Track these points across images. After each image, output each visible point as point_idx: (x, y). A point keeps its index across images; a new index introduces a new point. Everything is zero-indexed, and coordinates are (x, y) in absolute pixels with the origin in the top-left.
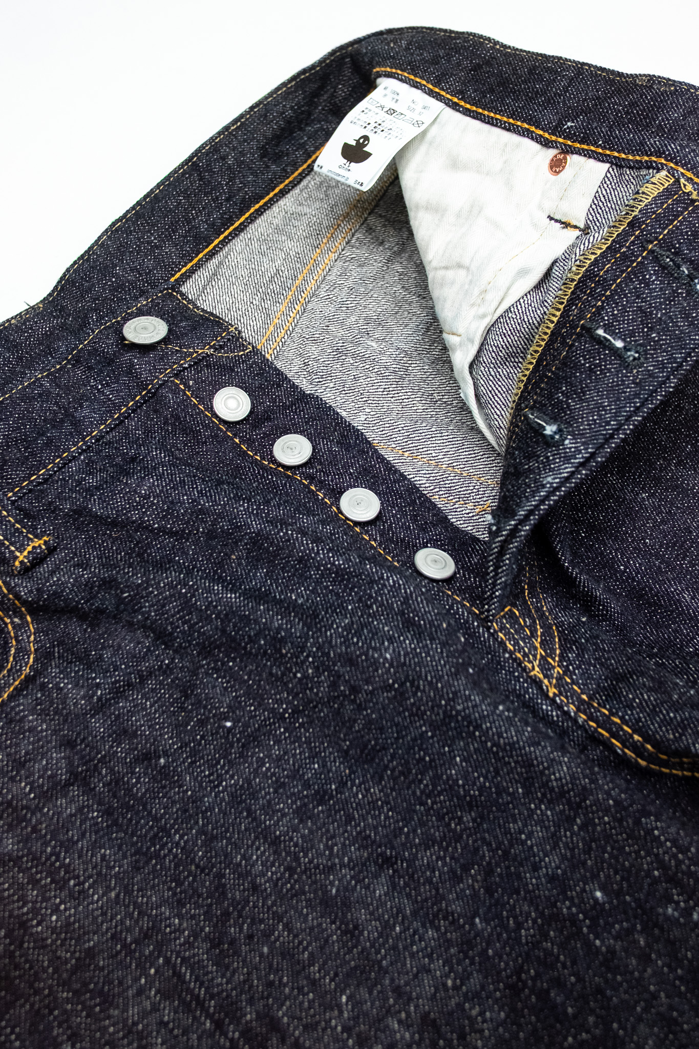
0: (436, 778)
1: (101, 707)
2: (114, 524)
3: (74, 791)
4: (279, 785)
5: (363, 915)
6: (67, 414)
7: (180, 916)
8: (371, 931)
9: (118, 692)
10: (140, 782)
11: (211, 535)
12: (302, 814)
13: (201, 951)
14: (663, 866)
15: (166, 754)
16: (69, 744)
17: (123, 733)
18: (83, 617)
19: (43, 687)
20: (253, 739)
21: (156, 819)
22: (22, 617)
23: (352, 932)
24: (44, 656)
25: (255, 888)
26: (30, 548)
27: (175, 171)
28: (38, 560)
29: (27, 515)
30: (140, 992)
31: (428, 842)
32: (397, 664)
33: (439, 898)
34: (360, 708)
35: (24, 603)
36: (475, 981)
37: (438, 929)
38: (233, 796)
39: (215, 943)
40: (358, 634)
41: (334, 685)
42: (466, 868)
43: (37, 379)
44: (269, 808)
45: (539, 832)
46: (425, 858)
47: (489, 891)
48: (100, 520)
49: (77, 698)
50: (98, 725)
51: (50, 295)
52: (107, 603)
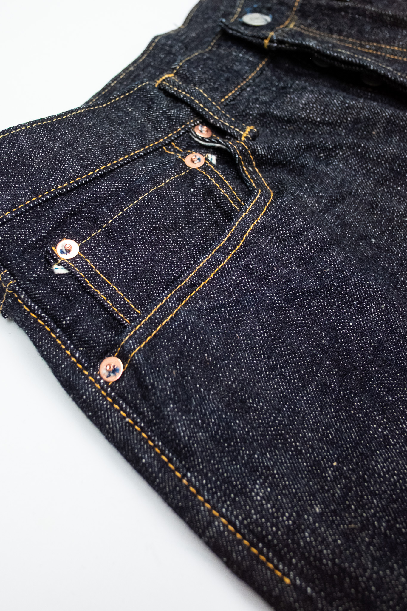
2: (289, 121)
11: (356, 122)
15: (373, 237)
18: (292, 169)
22: (253, 168)
26: (248, 130)
28: (255, 137)
48: (279, 120)
52: (308, 160)
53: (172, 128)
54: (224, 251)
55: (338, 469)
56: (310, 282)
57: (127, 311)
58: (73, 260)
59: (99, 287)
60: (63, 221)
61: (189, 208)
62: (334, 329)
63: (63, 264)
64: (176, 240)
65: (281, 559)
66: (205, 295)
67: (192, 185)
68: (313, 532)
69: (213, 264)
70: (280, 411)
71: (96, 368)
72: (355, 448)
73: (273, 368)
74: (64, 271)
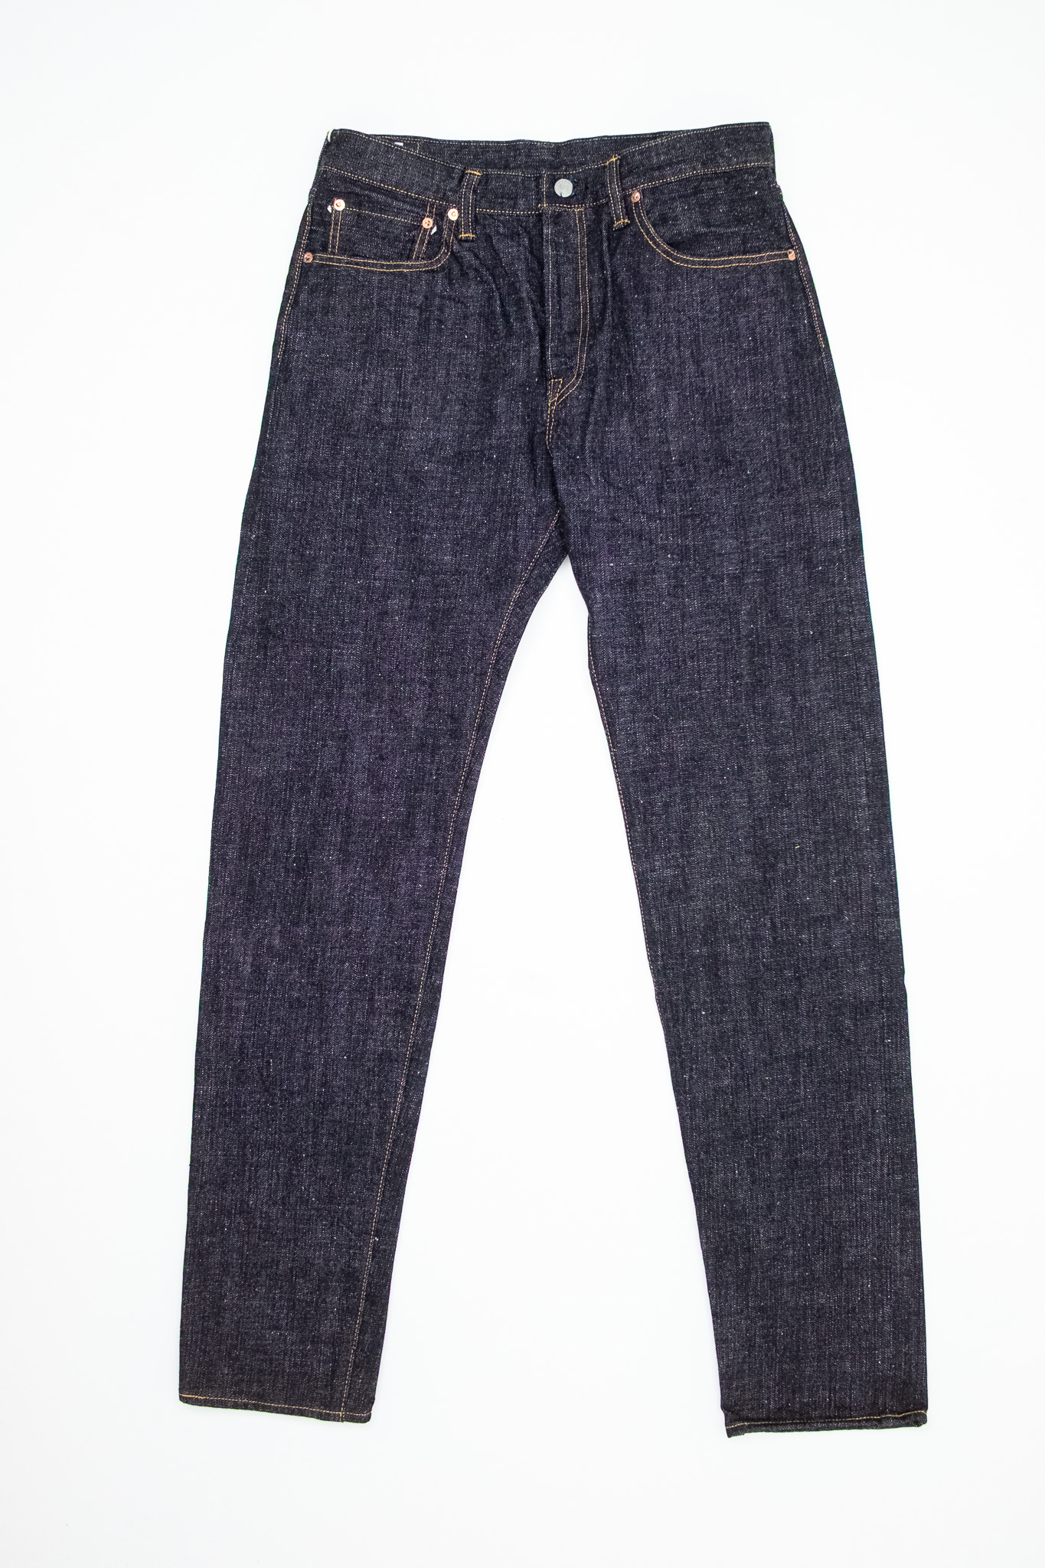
0: (491, 400)
1: (442, 297)
2: (495, 251)
3: (418, 311)
4: (462, 363)
5: (448, 408)
6: (516, 198)
7: (413, 364)
8: (446, 413)
9: (450, 298)
10: (434, 325)
11: (513, 283)
12: (459, 375)
13: (410, 376)
14: (514, 467)
15: (445, 326)
16: (426, 298)
17: (441, 309)
18: (462, 270)
19: (434, 277)
20: (468, 347)
21: (429, 338)
22: (448, 251)
23: (443, 409)
24: (443, 268)
25: (434, 378)
26: (467, 235)
27: (646, 134)
28: (467, 240)
29: (476, 221)
30: (391, 370)
31: (476, 411)
32: (513, 369)
33: (466, 423)
34: (495, 368)
35: (452, 250)
36: (455, 444)
37: (459, 427)
38: (450, 354)
39: (415, 379)
40: (515, 351)
41: (496, 356)
42: (478, 424)
43: (518, 175)
44: (454, 365)
45: (498, 433)
46: (473, 413)
47: (477, 433)
48: (492, 246)
49: (438, 289)
50: (437, 301)
51: (561, 143)
52: (472, 274)
53: (442, 199)
54: (382, 266)
55: (327, 358)
56: (392, 308)
57: (334, 247)
58: (336, 211)
59: (334, 229)
60: (350, 193)
61: (397, 239)
62: (381, 330)
63: (332, 210)
64: (378, 244)
65: (284, 352)
66: (357, 271)
67: (410, 231)
68: (298, 357)
69: (373, 265)
70: (335, 327)
71: (305, 253)
72: (339, 360)
73: (349, 315)
74: (330, 211)
